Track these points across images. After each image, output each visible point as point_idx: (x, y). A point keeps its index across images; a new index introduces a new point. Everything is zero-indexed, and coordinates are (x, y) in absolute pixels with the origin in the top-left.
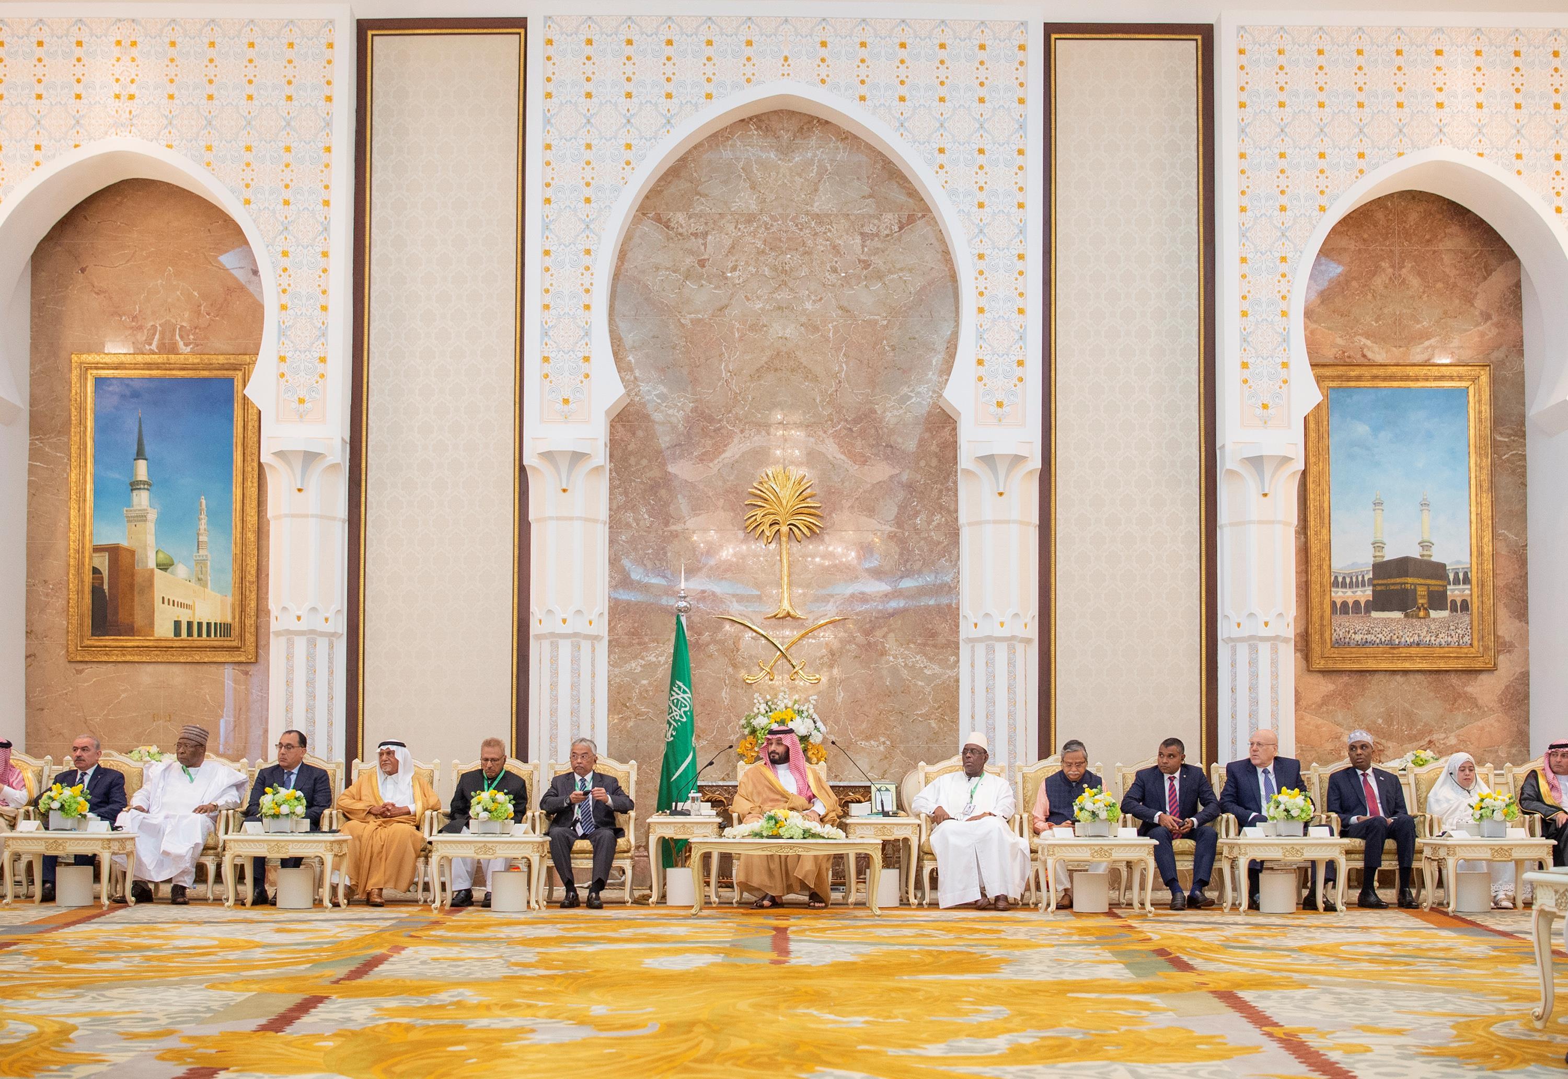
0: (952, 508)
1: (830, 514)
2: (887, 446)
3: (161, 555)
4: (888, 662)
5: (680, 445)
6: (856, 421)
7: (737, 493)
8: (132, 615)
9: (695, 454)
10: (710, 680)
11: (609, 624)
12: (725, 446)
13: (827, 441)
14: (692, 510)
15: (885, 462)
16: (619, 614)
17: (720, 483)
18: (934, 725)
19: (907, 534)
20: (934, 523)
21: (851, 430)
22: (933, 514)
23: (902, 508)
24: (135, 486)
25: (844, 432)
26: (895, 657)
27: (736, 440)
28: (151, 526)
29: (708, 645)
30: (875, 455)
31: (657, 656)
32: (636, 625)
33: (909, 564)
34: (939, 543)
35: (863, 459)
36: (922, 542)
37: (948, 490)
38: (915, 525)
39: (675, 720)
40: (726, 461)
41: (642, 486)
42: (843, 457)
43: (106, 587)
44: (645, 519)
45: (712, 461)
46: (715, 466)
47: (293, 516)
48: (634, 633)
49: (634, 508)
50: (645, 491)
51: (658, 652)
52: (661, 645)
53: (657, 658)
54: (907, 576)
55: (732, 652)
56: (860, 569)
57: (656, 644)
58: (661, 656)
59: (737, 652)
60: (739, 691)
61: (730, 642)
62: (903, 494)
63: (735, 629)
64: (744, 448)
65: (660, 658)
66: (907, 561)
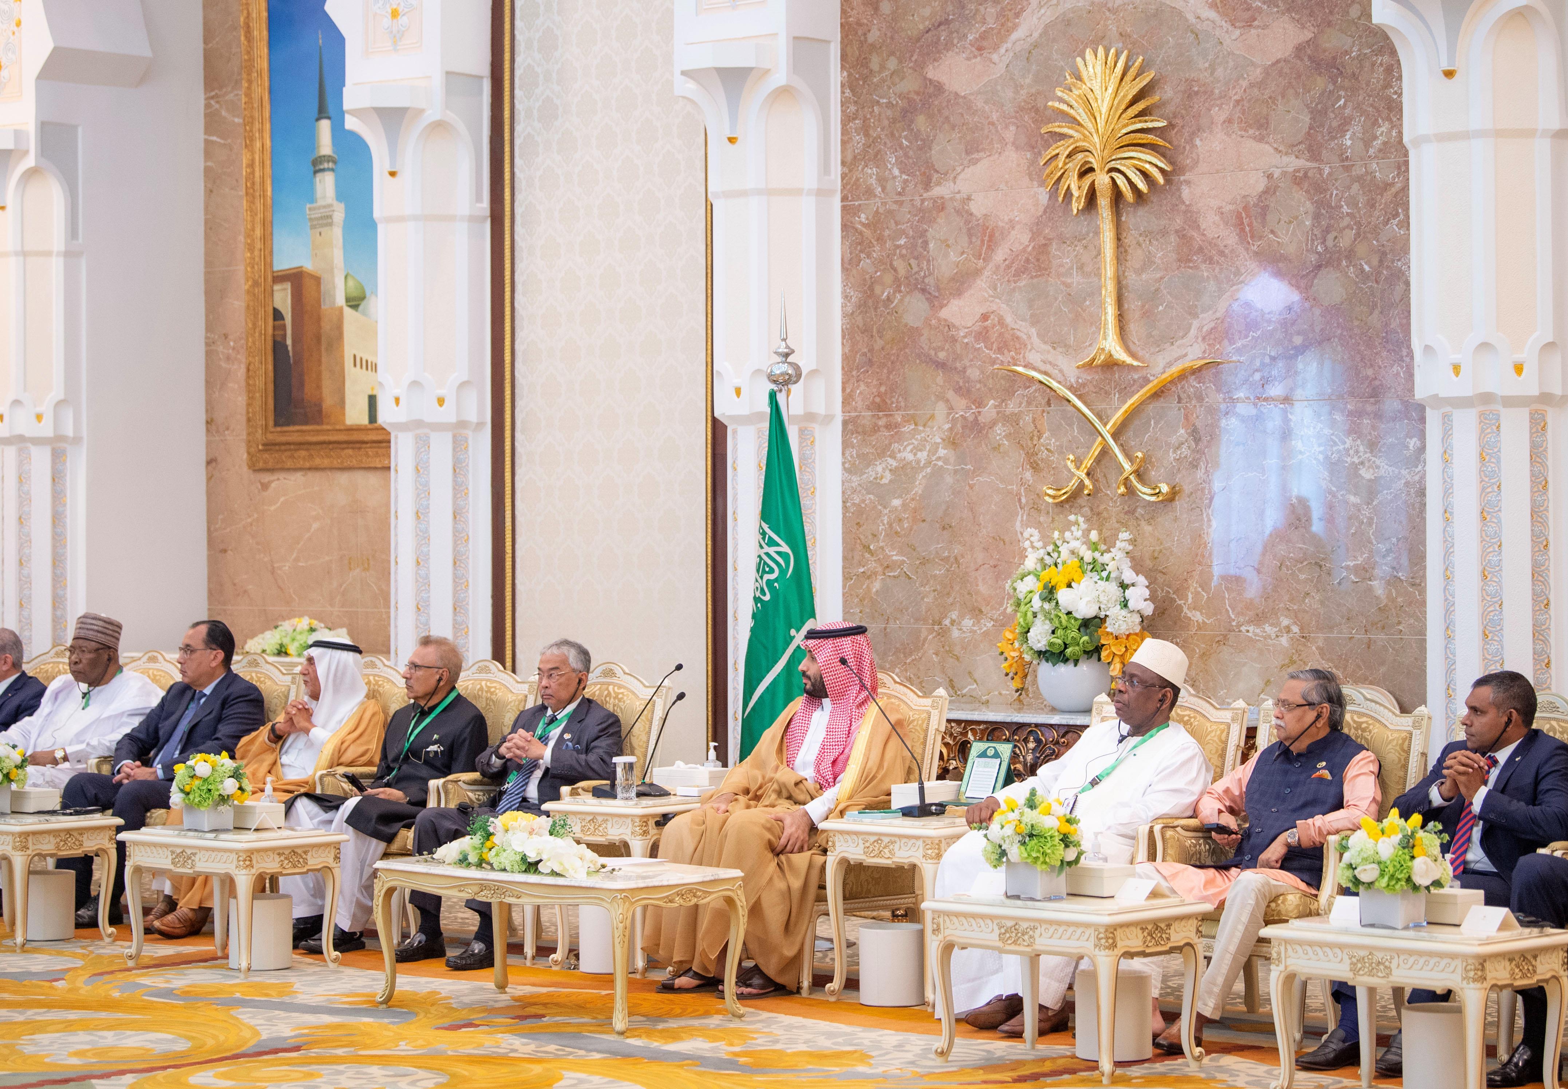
1: (1182, 141)
3: (351, 283)
4: (1294, 454)
5: (947, 22)
7: (1037, 111)
8: (319, 387)
9: (971, 37)
10: (997, 498)
11: (844, 389)
12: (1017, 15)
14: (968, 153)
15: (1286, 18)
16: (858, 369)
17: (1009, 93)
19: (1327, 171)
20: (1377, 143)
22: (1375, 123)
23: (1318, 114)
24: (318, 165)
28: (337, 232)
29: (994, 423)
31: (916, 450)
32: (883, 389)
33: (1330, 237)
35: (1247, 15)
36: (1356, 187)
38: (1342, 150)
40: (1018, 48)
41: (889, 113)
42: (1212, 14)
43: (289, 342)
44: (894, 178)
45: (996, 48)
46: (1001, 57)
48: (880, 406)
49: (878, 159)
50: (894, 121)
51: (916, 443)
52: (921, 428)
53: (915, 455)
54: (1328, 263)
55: (1032, 439)
56: (1241, 250)
57: (913, 427)
58: (921, 450)
59: (1039, 438)
60: (1042, 519)
61: (1028, 418)
62: (1321, 83)
63: (1036, 391)
64: (1048, 15)
65: (919, 454)
66: (1327, 231)
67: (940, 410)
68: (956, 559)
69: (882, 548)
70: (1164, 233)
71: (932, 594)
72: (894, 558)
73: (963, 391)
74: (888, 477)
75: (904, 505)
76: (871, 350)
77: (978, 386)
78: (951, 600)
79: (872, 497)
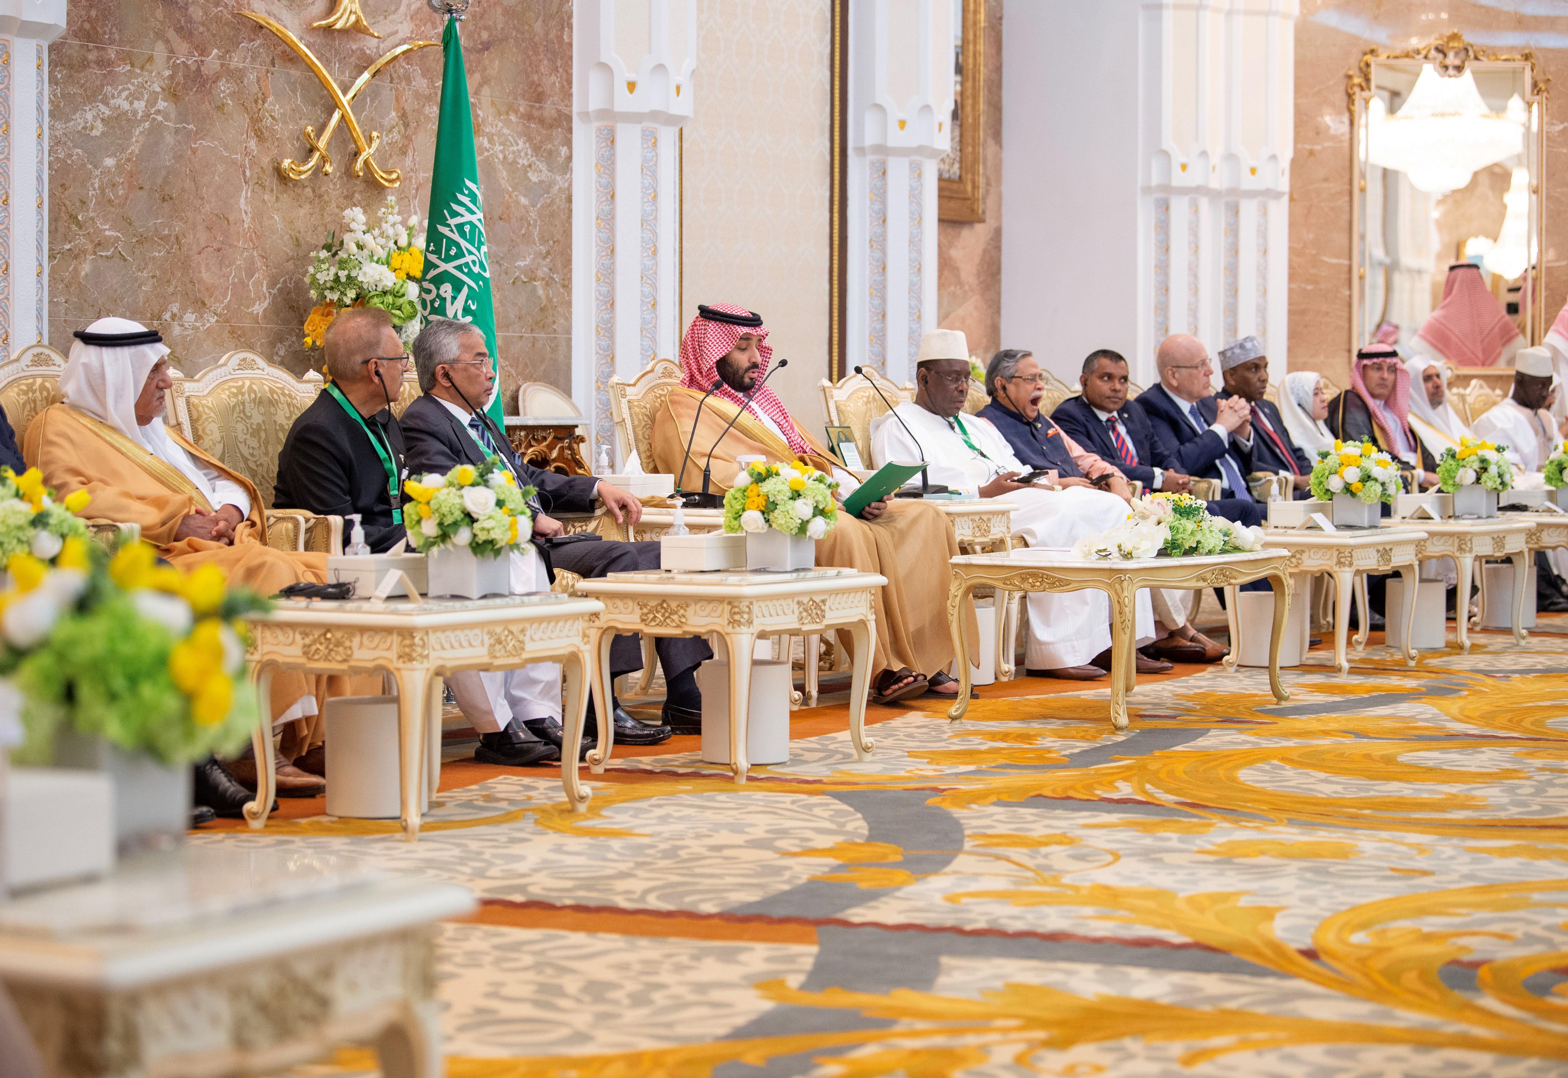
18: (540, 290)
26: (491, 140)
48: (90, 34)
51: (132, 88)
52: (138, 71)
53: (131, 103)
55: (256, 102)
57: (128, 68)
58: (138, 99)
59: (264, 102)
60: (266, 197)
61: (252, 77)
63: (260, 46)
65: (136, 104)
67: (160, 51)
68: (177, 238)
69: (92, 219)
71: (151, 282)
72: (107, 233)
73: (185, 32)
74: (99, 129)
75: (118, 166)
77: (201, 29)
78: (171, 289)
79: (80, 151)
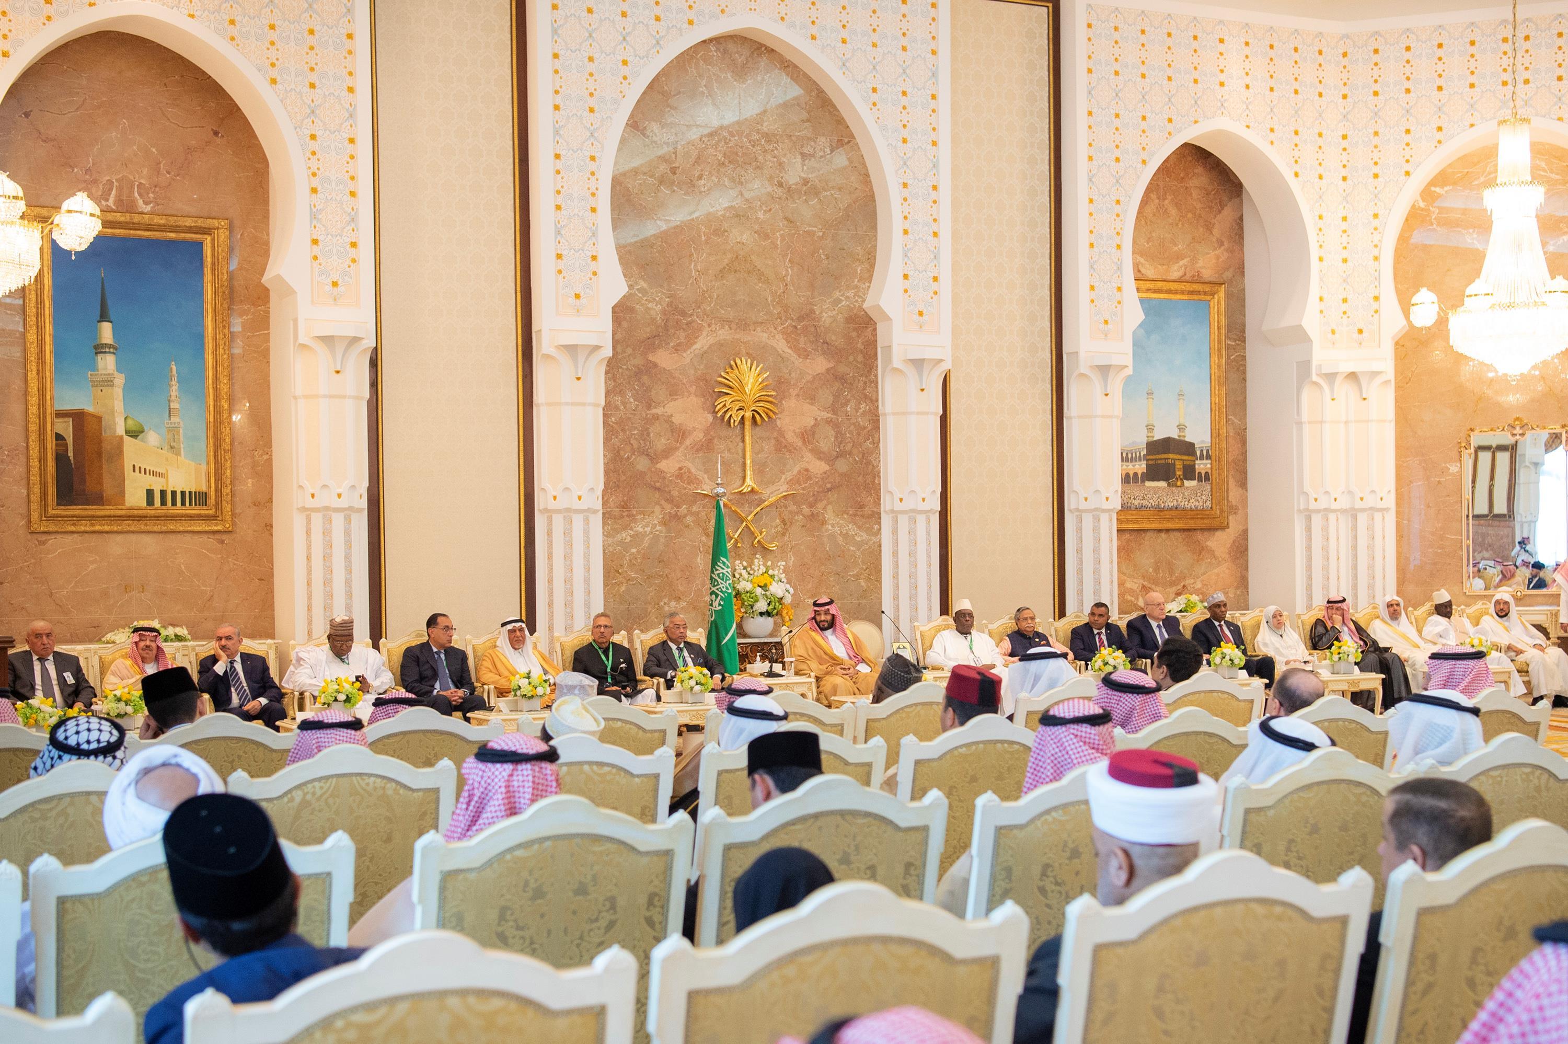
0: (874, 398)
1: (780, 402)
2: (824, 343)
3: (130, 422)
4: (827, 530)
5: (658, 336)
6: (801, 319)
7: (707, 381)
8: (100, 483)
9: (671, 344)
10: (687, 548)
11: (603, 499)
12: (696, 338)
13: (777, 337)
14: (670, 395)
15: (822, 357)
17: (692, 372)
18: (863, 584)
19: (840, 419)
20: (861, 411)
21: (796, 327)
23: (837, 397)
24: (99, 349)
25: (791, 329)
26: (833, 526)
27: (705, 333)
28: (118, 392)
29: (685, 516)
30: (815, 350)
31: (643, 527)
32: (625, 499)
33: (842, 446)
34: (865, 428)
35: (805, 353)
36: (852, 427)
37: (871, 382)
38: (846, 412)
39: (722, 591)
40: (696, 352)
41: (628, 373)
42: (790, 351)
43: (71, 454)
44: (631, 403)
45: (685, 351)
46: (688, 356)
47: (331, 397)
48: (624, 506)
49: (621, 393)
51: (644, 523)
52: (647, 517)
54: (841, 456)
55: (705, 523)
56: (805, 449)
57: (642, 516)
58: (647, 527)
61: (703, 514)
62: (837, 385)
64: (712, 340)
65: (646, 529)
66: (841, 443)
67: (657, 509)
68: (666, 575)
69: (625, 571)
70: (769, 438)
72: (633, 576)
73: (670, 500)
74: (629, 539)
75: (638, 552)
76: (619, 481)
78: (664, 594)
